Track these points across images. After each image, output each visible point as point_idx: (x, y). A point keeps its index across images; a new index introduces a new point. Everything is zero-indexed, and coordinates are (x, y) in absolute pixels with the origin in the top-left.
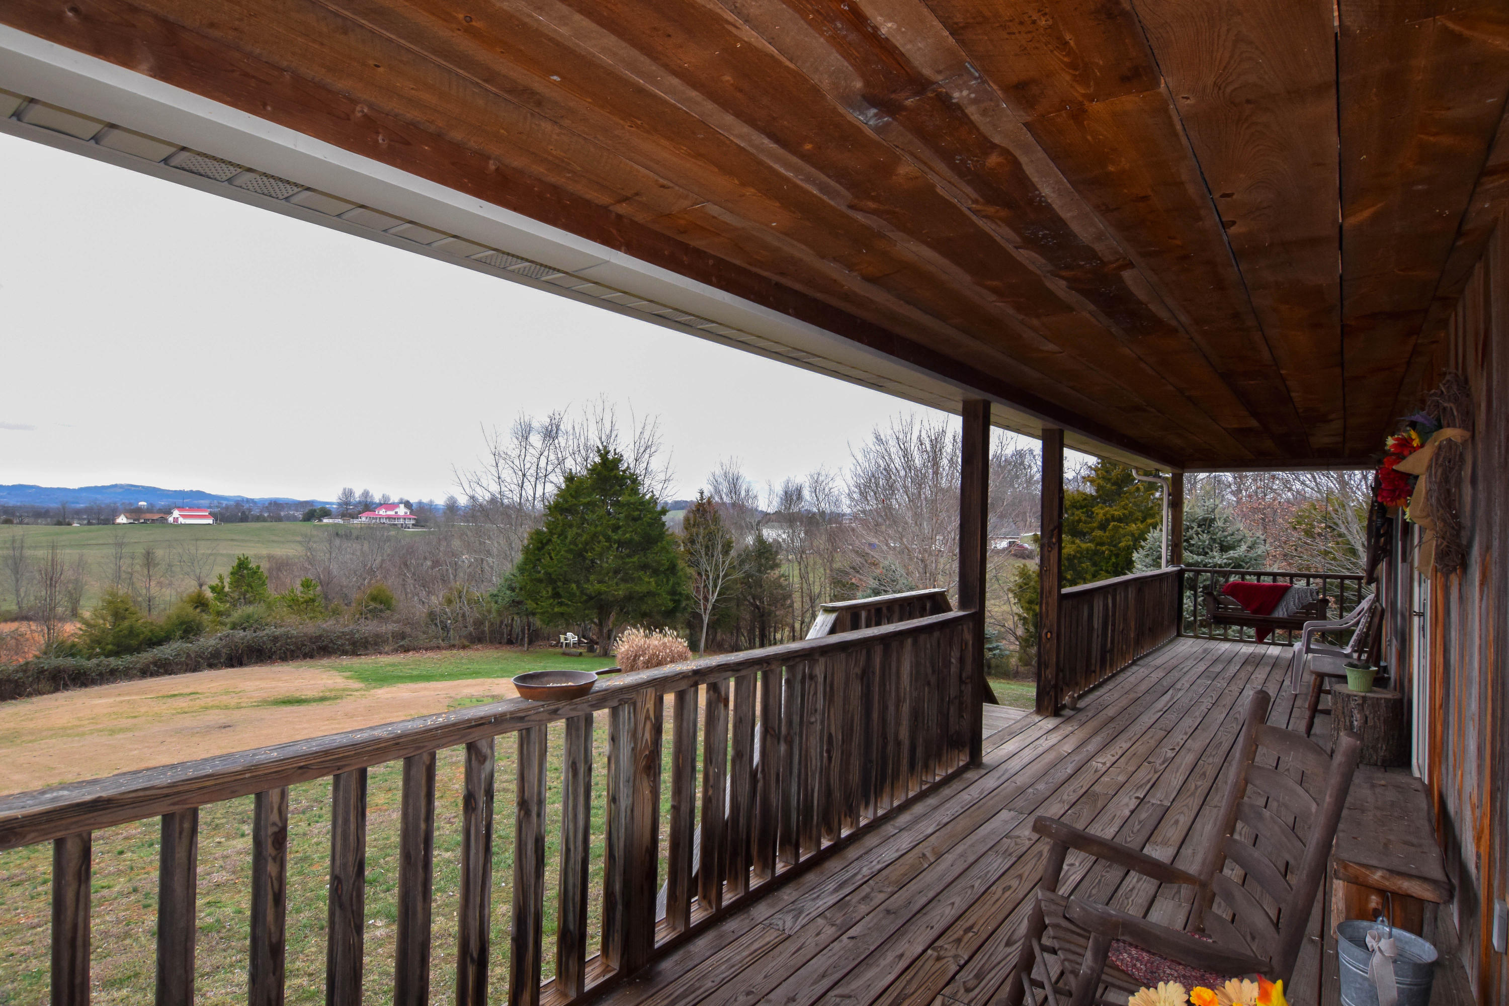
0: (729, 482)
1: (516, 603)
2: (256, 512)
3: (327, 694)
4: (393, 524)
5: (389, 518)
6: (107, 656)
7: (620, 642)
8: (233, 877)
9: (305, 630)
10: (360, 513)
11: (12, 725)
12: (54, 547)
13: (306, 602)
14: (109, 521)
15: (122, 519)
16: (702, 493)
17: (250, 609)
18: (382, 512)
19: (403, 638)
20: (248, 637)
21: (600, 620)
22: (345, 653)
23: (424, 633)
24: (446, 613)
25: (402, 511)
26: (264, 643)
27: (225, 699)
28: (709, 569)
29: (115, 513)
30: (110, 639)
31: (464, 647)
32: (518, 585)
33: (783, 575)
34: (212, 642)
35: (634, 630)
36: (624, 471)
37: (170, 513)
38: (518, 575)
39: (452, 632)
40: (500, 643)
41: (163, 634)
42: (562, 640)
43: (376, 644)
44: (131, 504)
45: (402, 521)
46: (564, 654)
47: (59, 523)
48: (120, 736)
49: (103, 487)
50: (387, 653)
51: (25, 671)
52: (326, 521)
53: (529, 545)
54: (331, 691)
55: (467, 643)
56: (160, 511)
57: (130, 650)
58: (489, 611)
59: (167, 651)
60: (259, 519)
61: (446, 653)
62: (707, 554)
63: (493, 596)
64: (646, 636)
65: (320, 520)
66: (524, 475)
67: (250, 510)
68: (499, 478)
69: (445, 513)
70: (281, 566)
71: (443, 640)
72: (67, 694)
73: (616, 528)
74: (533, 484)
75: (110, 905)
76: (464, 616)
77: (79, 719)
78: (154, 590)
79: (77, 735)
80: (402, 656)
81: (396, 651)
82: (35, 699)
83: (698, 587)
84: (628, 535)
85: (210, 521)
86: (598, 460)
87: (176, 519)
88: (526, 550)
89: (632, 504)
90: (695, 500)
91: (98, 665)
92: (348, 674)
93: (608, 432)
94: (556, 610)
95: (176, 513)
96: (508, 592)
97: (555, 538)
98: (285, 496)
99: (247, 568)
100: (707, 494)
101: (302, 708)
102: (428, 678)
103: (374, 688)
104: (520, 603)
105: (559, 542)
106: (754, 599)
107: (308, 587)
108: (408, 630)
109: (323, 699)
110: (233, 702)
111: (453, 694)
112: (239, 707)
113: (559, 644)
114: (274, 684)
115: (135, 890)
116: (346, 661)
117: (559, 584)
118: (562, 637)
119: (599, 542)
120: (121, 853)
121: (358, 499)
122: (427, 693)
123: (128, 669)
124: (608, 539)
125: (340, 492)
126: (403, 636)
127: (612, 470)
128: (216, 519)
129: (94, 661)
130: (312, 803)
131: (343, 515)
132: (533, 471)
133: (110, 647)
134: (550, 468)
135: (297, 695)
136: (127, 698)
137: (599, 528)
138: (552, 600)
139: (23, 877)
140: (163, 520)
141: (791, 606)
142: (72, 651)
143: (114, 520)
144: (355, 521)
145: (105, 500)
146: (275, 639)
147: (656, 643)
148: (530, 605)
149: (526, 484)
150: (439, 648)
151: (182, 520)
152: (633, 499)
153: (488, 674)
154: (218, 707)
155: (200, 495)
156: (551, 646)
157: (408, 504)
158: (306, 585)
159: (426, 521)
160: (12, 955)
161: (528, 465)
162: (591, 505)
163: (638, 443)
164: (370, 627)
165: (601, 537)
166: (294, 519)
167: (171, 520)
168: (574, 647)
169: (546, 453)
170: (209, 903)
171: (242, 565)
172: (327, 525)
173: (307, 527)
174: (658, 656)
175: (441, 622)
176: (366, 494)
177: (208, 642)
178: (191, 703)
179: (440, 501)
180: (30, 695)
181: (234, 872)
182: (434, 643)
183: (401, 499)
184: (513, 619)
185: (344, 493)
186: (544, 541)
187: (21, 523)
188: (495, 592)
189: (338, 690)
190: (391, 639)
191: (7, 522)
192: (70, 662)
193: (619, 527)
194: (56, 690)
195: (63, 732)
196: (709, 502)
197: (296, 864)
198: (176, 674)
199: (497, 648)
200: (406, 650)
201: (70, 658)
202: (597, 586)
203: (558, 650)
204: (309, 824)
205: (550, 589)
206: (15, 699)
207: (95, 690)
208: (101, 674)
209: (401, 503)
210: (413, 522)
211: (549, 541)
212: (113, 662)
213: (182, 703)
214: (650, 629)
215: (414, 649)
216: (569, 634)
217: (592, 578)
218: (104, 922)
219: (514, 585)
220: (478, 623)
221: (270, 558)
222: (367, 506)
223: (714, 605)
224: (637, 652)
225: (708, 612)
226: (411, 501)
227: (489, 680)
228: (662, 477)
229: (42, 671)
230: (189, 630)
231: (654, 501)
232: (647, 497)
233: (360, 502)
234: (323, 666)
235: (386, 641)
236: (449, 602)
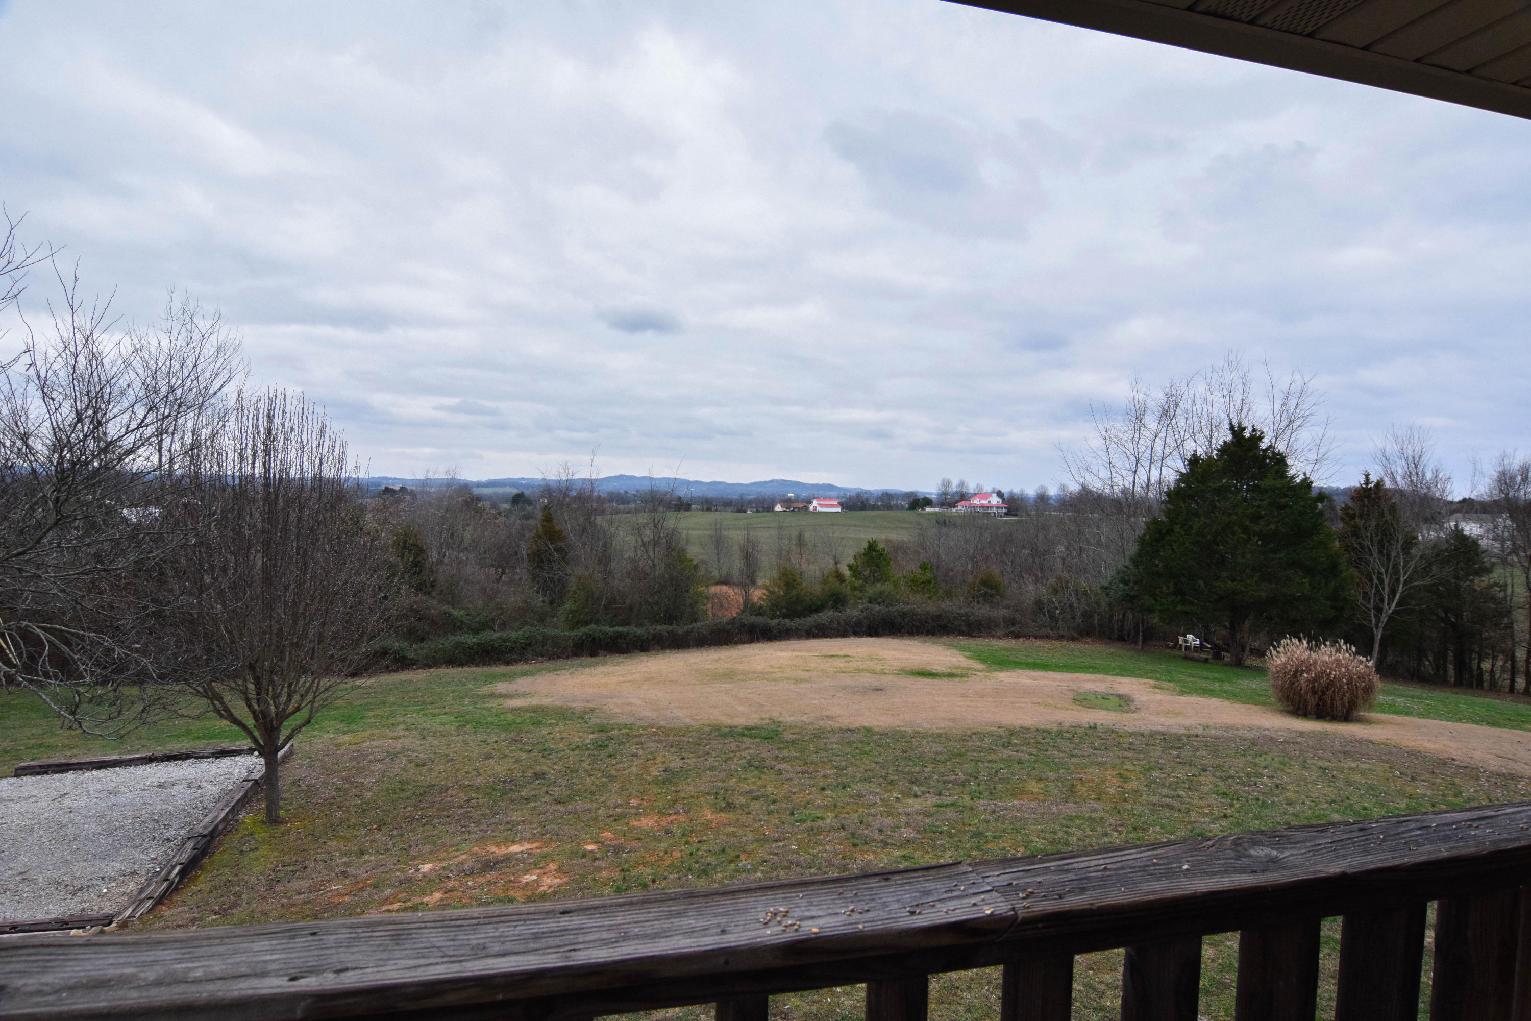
0: (1407, 460)
1: (1130, 599)
2: (872, 502)
3: (954, 671)
4: (985, 513)
5: (983, 507)
6: (784, 618)
7: (1274, 653)
8: (918, 836)
9: (928, 609)
10: (957, 502)
11: (728, 665)
12: (748, 529)
13: (923, 583)
14: (769, 509)
15: (778, 508)
16: (1367, 476)
17: (879, 586)
18: (976, 501)
19: (1013, 625)
20: (883, 611)
21: (1231, 623)
22: (962, 633)
23: (1033, 621)
24: (1053, 603)
25: (995, 500)
26: (895, 617)
27: (872, 664)
28: (1383, 570)
29: (773, 503)
30: (784, 604)
31: (1073, 639)
32: (1132, 578)
33: (1496, 584)
34: (856, 613)
35: (1295, 641)
36: (1265, 451)
37: (811, 503)
38: (1131, 567)
39: (1060, 623)
40: (1110, 638)
41: (819, 603)
42: (1181, 642)
43: (989, 628)
44: (784, 496)
45: (994, 510)
46: (1186, 658)
47: (739, 511)
48: (803, 685)
49: (765, 482)
50: (999, 638)
51: (733, 624)
52: (928, 509)
53: (1144, 535)
54: (957, 668)
55: (1076, 635)
56: (803, 501)
57: (800, 615)
58: (1098, 604)
59: (824, 617)
60: (874, 508)
61: (1056, 643)
62: (1380, 552)
63: (1104, 588)
64: (1311, 649)
65: (923, 509)
66: (1138, 461)
67: (867, 500)
68: (1110, 463)
69: (1036, 502)
70: (898, 548)
71: (1052, 630)
72: (759, 645)
73: (1256, 518)
74: (1147, 469)
75: (827, 836)
76: (1071, 606)
77: (771, 666)
78: (804, 567)
79: (772, 680)
80: (1013, 641)
81: (1007, 636)
82: (740, 647)
83: (1366, 593)
84: (1272, 527)
85: (839, 509)
86: (1229, 438)
87: (815, 508)
88: (1142, 541)
89: (1277, 489)
90: (1358, 485)
91: (779, 624)
92: (967, 654)
93: (1238, 406)
94: (1179, 608)
95: (815, 503)
96: (1121, 585)
97: (1177, 528)
98: (894, 488)
99: (875, 551)
100: (1374, 478)
101: (936, 681)
102: (1044, 667)
103: (996, 670)
104: (1133, 598)
105: (1183, 533)
106: (1446, 613)
107: (925, 569)
108: (1018, 616)
109: (951, 675)
110: (878, 668)
111: (1074, 687)
112: (883, 673)
113: (1177, 645)
114: (906, 656)
115: (843, 827)
116: (963, 641)
117: (1183, 579)
118: (1181, 638)
119: (1234, 533)
120: (823, 789)
121: (955, 490)
122: (1047, 682)
123: (797, 629)
124: (1245, 530)
125: (939, 482)
126: (1013, 622)
127: (1249, 450)
128: (843, 508)
129: (776, 621)
130: (968, 777)
131: (942, 504)
132: (1147, 455)
133: (784, 610)
134: (1167, 451)
135: (929, 668)
136: (800, 654)
137: (1234, 518)
138: (1173, 597)
139: (759, 793)
140: (806, 509)
141: (1510, 626)
142: (758, 611)
143: (773, 508)
144: (954, 510)
145: (767, 492)
146: (904, 615)
147: (1326, 658)
148: (1148, 601)
149: (1140, 469)
150: (1047, 637)
151: (819, 509)
152: (1278, 483)
153: (1106, 671)
154: (867, 671)
155: (830, 487)
156: (1168, 647)
157: (1000, 494)
158: (924, 567)
159: (1017, 510)
160: (765, 861)
161: (1142, 449)
162: (1222, 491)
163: (1278, 417)
164: (982, 611)
165: (1236, 528)
166: (902, 508)
167: (811, 508)
168: (1197, 652)
169: (1162, 435)
170: (904, 856)
171: (872, 546)
172: (929, 514)
173: (911, 515)
174: (1329, 675)
175: (1048, 611)
176: (962, 484)
177: (853, 612)
178: (847, 664)
179: (1031, 492)
180: (736, 643)
181: (918, 832)
182: (1043, 631)
183: (994, 489)
184: (1124, 614)
185: (943, 484)
186: (1164, 532)
187: (716, 510)
188: (1106, 584)
189: (963, 668)
190: (1002, 623)
191: (709, 509)
192: (760, 620)
193: (1260, 517)
194: (751, 641)
195: (762, 676)
196: (1379, 484)
197: (972, 837)
198: (831, 637)
199: (1107, 644)
200: (1017, 636)
201: (761, 617)
202: (1230, 584)
203: (1177, 652)
204: (972, 799)
205: (1171, 585)
206: (727, 645)
207: (777, 645)
208: (780, 632)
209: (994, 492)
210: (1005, 511)
211: (1170, 532)
212: (787, 622)
213: (840, 664)
214: (1317, 640)
215: (1024, 636)
216: (1190, 637)
217: (1224, 574)
218: (825, 851)
219: (1127, 578)
220: (1086, 615)
221: (888, 541)
222: (963, 496)
223: (1390, 617)
224: (1297, 667)
225: (1381, 625)
226: (1003, 491)
227: (1110, 678)
228: (1313, 456)
229: (743, 625)
230: (838, 601)
231: (1306, 484)
232: (1298, 480)
233: (957, 492)
234: (945, 644)
235: (997, 626)
236: (1055, 591)
